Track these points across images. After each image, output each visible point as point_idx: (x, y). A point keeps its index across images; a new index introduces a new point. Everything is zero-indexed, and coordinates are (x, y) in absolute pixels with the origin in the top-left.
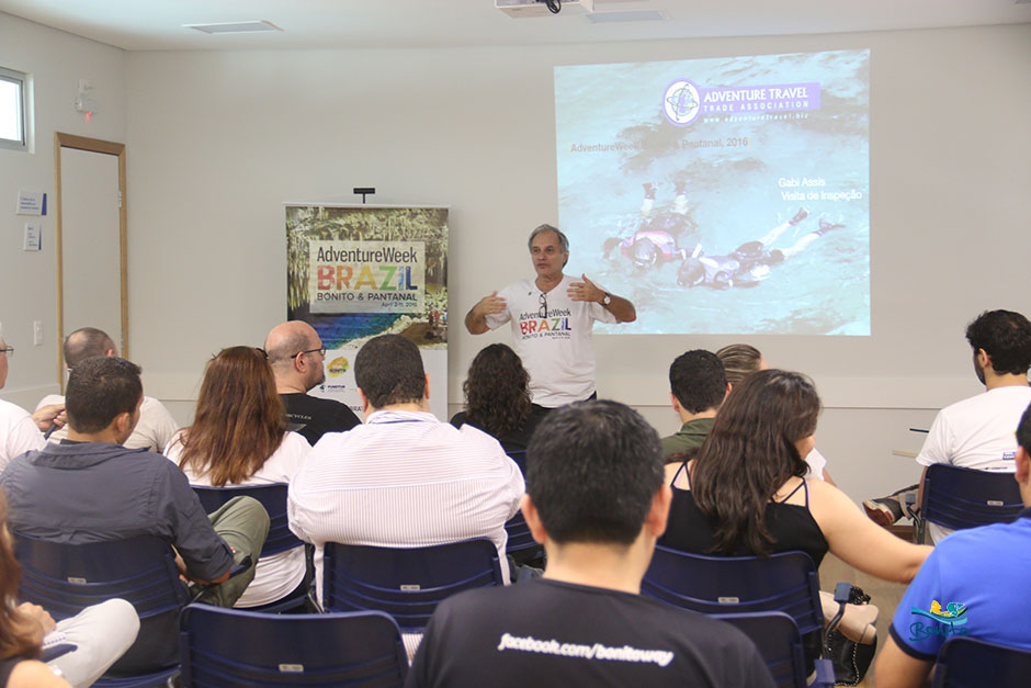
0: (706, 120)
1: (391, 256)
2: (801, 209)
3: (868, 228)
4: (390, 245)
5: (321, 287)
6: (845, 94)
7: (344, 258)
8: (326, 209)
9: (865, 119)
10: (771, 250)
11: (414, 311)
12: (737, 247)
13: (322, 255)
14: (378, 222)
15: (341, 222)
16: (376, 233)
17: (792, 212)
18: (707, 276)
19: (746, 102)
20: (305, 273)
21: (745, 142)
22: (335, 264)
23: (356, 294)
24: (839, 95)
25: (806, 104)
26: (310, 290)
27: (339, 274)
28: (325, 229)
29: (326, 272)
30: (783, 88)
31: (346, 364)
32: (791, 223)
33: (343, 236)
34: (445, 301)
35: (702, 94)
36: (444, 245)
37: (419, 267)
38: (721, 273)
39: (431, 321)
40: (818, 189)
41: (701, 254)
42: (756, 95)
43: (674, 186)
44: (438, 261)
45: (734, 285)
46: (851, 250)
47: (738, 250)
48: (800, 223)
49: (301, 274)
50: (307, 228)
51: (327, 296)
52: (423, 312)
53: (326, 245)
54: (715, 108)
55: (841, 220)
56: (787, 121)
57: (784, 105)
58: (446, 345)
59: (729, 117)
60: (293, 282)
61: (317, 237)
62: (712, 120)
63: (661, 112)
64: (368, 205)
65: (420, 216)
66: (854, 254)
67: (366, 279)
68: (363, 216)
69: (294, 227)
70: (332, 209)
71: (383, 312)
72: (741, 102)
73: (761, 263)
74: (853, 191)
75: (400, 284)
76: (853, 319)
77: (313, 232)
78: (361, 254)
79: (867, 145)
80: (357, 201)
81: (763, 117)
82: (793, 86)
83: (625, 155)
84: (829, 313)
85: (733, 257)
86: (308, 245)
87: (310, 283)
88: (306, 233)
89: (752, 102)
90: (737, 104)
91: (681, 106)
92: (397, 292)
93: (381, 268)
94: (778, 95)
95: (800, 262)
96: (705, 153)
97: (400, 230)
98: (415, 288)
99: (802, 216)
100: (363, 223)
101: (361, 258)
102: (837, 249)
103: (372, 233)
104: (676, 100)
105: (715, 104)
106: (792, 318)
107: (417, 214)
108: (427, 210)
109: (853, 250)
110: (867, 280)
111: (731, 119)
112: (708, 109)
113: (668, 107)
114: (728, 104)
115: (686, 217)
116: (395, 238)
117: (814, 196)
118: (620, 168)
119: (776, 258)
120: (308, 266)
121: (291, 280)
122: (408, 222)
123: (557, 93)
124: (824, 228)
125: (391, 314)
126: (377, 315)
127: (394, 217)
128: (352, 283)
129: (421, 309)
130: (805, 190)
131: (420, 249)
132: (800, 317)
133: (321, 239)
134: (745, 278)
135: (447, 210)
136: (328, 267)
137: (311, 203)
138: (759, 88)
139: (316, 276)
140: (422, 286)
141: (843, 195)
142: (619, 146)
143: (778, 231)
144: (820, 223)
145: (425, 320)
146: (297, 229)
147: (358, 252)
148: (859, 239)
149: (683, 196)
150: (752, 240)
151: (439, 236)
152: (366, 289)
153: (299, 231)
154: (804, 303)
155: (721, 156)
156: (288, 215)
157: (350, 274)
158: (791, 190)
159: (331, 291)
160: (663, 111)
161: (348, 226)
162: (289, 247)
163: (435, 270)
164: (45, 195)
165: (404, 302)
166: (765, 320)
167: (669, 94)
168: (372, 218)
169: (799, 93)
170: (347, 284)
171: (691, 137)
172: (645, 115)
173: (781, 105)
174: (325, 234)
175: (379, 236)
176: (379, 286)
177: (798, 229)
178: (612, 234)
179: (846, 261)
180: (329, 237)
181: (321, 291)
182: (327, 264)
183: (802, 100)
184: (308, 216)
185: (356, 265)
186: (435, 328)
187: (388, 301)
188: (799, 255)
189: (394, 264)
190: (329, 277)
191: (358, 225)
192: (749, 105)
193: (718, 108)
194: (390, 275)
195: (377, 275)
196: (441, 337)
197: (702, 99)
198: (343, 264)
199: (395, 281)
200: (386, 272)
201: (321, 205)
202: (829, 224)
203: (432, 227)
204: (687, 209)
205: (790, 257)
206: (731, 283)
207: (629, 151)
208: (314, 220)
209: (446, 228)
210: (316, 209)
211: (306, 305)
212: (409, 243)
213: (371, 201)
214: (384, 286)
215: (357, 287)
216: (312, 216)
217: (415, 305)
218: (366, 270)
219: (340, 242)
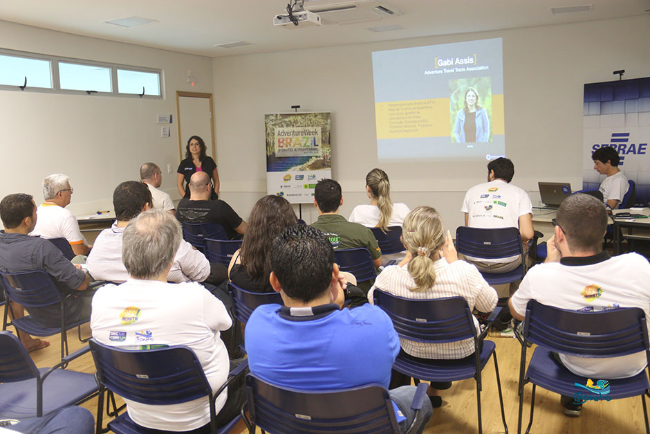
1: (308, 133)
4: (307, 128)
5: (279, 146)
7: (288, 135)
8: (281, 115)
9: (501, 69)
11: (317, 155)
13: (279, 134)
14: (302, 119)
15: (287, 120)
22: (284, 137)
23: (294, 149)
26: (276, 148)
27: (287, 141)
28: (280, 123)
29: (281, 140)
31: (290, 177)
33: (287, 126)
34: (330, 151)
36: (328, 127)
37: (319, 137)
39: (324, 159)
44: (327, 134)
49: (272, 142)
50: (273, 123)
51: (282, 150)
53: (281, 129)
58: (330, 168)
61: (277, 127)
64: (297, 113)
65: (319, 116)
67: (298, 143)
68: (296, 117)
69: (268, 123)
70: (283, 115)
71: (305, 156)
75: (311, 144)
77: (275, 124)
80: (293, 111)
86: (274, 130)
87: (275, 145)
88: (273, 125)
92: (310, 147)
93: (303, 138)
97: (310, 122)
98: (318, 145)
100: (295, 120)
101: (295, 134)
103: (299, 124)
107: (317, 115)
108: (321, 113)
116: (309, 126)
120: (274, 138)
121: (267, 144)
122: (314, 119)
126: (303, 157)
127: (308, 117)
128: (292, 145)
129: (320, 154)
131: (319, 129)
133: (279, 127)
135: (330, 113)
137: (275, 113)
139: (278, 142)
140: (320, 145)
145: (322, 158)
147: (294, 132)
151: (327, 124)
152: (297, 147)
153: (270, 125)
156: (265, 118)
157: (291, 141)
159: (284, 148)
161: (290, 121)
162: (266, 131)
163: (325, 138)
164: (171, 116)
165: (313, 151)
168: (299, 117)
170: (290, 145)
174: (280, 125)
175: (302, 125)
176: (303, 145)
180: (282, 126)
181: (280, 148)
182: (282, 137)
184: (273, 118)
185: (293, 137)
186: (326, 161)
187: (306, 151)
189: (308, 136)
190: (282, 142)
191: (293, 121)
194: (307, 141)
195: (302, 141)
196: (328, 165)
198: (288, 137)
199: (309, 144)
200: (306, 139)
201: (279, 113)
203: (324, 120)
208: (276, 120)
209: (329, 121)
210: (277, 115)
211: (274, 154)
212: (315, 128)
213: (299, 111)
214: (305, 145)
215: (294, 146)
216: (275, 118)
217: (318, 152)
218: (297, 139)
219: (287, 128)
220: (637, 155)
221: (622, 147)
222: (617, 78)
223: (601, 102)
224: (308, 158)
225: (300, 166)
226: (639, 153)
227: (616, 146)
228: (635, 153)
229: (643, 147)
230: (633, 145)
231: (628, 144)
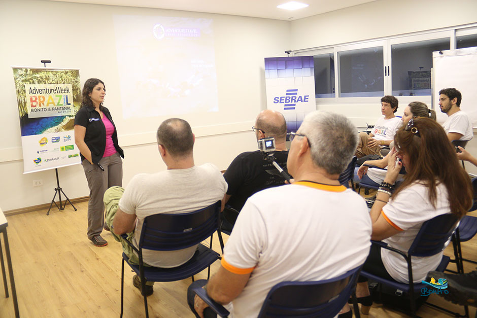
1: (60, 91)
4: (59, 86)
5: (32, 106)
7: (41, 92)
8: (31, 70)
11: (70, 114)
13: (31, 92)
14: (53, 75)
15: (38, 75)
16: (53, 81)
17: (195, 71)
20: (24, 100)
22: (37, 95)
23: (47, 108)
24: (205, 33)
26: (28, 108)
27: (39, 100)
28: (31, 79)
29: (34, 99)
30: (190, 29)
31: (47, 140)
33: (39, 82)
35: (165, 29)
36: (79, 85)
37: (70, 95)
38: (175, 93)
42: (182, 31)
44: (78, 92)
49: (23, 101)
50: (23, 79)
51: (35, 110)
53: (33, 86)
57: (190, 35)
59: (174, 38)
60: (20, 105)
63: (152, 35)
64: (47, 68)
65: (69, 73)
67: (51, 102)
68: (47, 73)
69: (17, 78)
70: (33, 69)
71: (59, 115)
74: (211, 65)
75: (64, 103)
76: (214, 106)
77: (26, 80)
78: (47, 90)
80: (42, 66)
85: (179, 87)
86: (24, 86)
87: (27, 104)
88: (23, 81)
89: (181, 33)
90: (177, 34)
91: (159, 33)
92: (63, 106)
93: (56, 96)
94: (188, 31)
97: (62, 79)
98: (70, 104)
99: (198, 73)
100: (47, 76)
101: (48, 92)
104: (157, 31)
105: (170, 33)
108: (71, 70)
113: (154, 33)
114: (174, 33)
115: (163, 73)
116: (60, 83)
117: (200, 66)
119: (191, 87)
120: (26, 96)
121: (20, 103)
122: (64, 76)
125: (62, 116)
126: (57, 117)
127: (59, 73)
128: (45, 103)
129: (73, 113)
130: (198, 64)
131: (70, 87)
133: (30, 83)
134: (183, 94)
135: (78, 71)
136: (34, 97)
137: (24, 67)
138: (183, 28)
139: (30, 101)
140: (72, 103)
141: (208, 66)
143: (191, 78)
144: (203, 75)
146: (19, 79)
150: (184, 81)
151: (77, 82)
152: (51, 106)
156: (14, 72)
157: (44, 99)
159: (37, 108)
161: (41, 77)
162: (16, 88)
163: (77, 96)
165: (66, 111)
168: (51, 74)
170: (43, 104)
174: (31, 81)
175: (54, 82)
176: (56, 104)
180: (33, 83)
181: (33, 108)
182: (33, 95)
183: (195, 34)
184: (23, 73)
185: (46, 95)
187: (60, 111)
189: (61, 94)
190: (35, 101)
191: (45, 77)
194: (60, 100)
195: (55, 99)
198: (41, 95)
199: (62, 102)
200: (58, 98)
201: (28, 67)
203: (74, 78)
208: (25, 76)
209: (79, 78)
210: (26, 69)
211: (27, 115)
212: (66, 85)
213: (49, 66)
214: (58, 104)
215: (47, 105)
216: (25, 73)
217: (70, 111)
218: (50, 97)
219: (38, 85)
220: (303, 103)
221: (294, 98)
223: (278, 70)
224: (62, 118)
225: (55, 128)
226: (305, 101)
227: (290, 98)
228: (302, 101)
229: (306, 97)
230: (301, 97)
231: (297, 96)
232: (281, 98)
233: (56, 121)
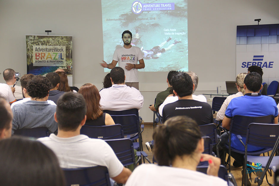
0: (144, 13)
1: (56, 50)
2: (170, 37)
3: (187, 42)
4: (56, 47)
6: (181, 6)
7: (43, 51)
8: (38, 36)
9: (186, 13)
10: (162, 48)
11: (63, 66)
12: (153, 48)
13: (36, 50)
14: (52, 40)
15: (42, 40)
17: (167, 38)
18: (145, 56)
19: (155, 8)
20: (32, 55)
21: (155, 19)
22: (40, 52)
23: (47, 60)
24: (179, 6)
25: (171, 9)
26: (33, 60)
27: (42, 55)
28: (37, 42)
29: (38, 54)
30: (164, 4)
32: (167, 41)
34: (71, 63)
35: (143, 5)
36: (71, 47)
37: (64, 53)
38: (148, 55)
39: (68, 68)
40: (174, 32)
41: (143, 50)
42: (157, 6)
43: (135, 31)
44: (70, 52)
45: (152, 58)
46: (183, 48)
47: (153, 49)
48: (170, 41)
49: (31, 55)
50: (32, 42)
51: (38, 61)
52: (65, 66)
53: (38, 47)
54: (146, 9)
55: (180, 40)
56: (166, 13)
57: (165, 9)
58: (72, 75)
59: (150, 12)
60: (28, 58)
61: (35, 45)
62: (145, 12)
63: (131, 10)
64: (49, 35)
65: (64, 39)
66: (183, 49)
67: (49, 57)
68: (48, 39)
69: (28, 42)
70: (39, 36)
71: (54, 66)
72: (153, 8)
73: (159, 52)
74: (184, 32)
75: (59, 58)
76: (184, 67)
77: (34, 43)
78: (48, 49)
79: (187, 20)
80: (46, 34)
81: (159, 12)
82: (167, 4)
83: (121, 22)
84: (177, 66)
85: (152, 50)
86: (32, 47)
87: (33, 58)
88: (32, 43)
89: (156, 8)
90: (152, 8)
91: (137, 9)
92: (58, 60)
93: (53, 53)
94: (163, 6)
95: (169, 52)
96: (144, 22)
97: (59, 42)
98: (63, 59)
99: (170, 39)
100: (48, 40)
101: (48, 51)
102: (179, 48)
103: (51, 43)
104: (136, 7)
105: (146, 8)
106: (167, 67)
107: (63, 38)
108: (66, 37)
109: (184, 49)
110: (187, 57)
111: (151, 12)
112: (144, 9)
113: (133, 8)
114: (150, 8)
115: (139, 39)
116: (57, 45)
117: (173, 34)
118: (120, 26)
119: (163, 51)
120: (33, 53)
121: (28, 57)
122: (61, 40)
123: (102, 4)
124: (176, 43)
125: (56, 67)
126: (52, 67)
127: (57, 39)
128: (45, 58)
129: (65, 65)
130: (171, 32)
131: (64, 48)
132: (170, 67)
133: (36, 45)
134: (155, 56)
135: (72, 37)
136: (38, 53)
137: (33, 35)
138: (158, 4)
139: (35, 56)
140: (65, 58)
141: (181, 34)
142: (120, 19)
143: (163, 43)
144: (175, 41)
145: (66, 68)
146: (29, 42)
147: (47, 49)
148: (185, 45)
149: (138, 34)
150: (157, 46)
151: (70, 44)
152: (49, 59)
154: (171, 63)
155: (148, 23)
156: (27, 38)
157: (45, 55)
158: (167, 32)
159: (40, 60)
160: (132, 10)
161: (44, 41)
162: (27, 47)
163: (69, 54)
165: (60, 63)
166: (160, 68)
167: (134, 5)
168: (51, 39)
169: (169, 5)
170: (44, 58)
171: (140, 17)
172: (127, 11)
173: (164, 9)
174: (37, 43)
175: (53, 44)
176: (53, 58)
177: (169, 43)
178: (118, 44)
179: (182, 51)
180: (39, 44)
181: (36, 60)
182: (38, 52)
183: (170, 7)
184: (32, 38)
185: (46, 52)
186: (69, 70)
187: (55, 63)
188: (169, 50)
189: (57, 52)
190: (38, 56)
191: (46, 41)
192: (155, 9)
193: (147, 9)
194: (56, 56)
195: (52, 55)
196: (70, 73)
197: (143, 6)
198: (43, 52)
199: (57, 57)
200: (55, 55)
201: (36, 35)
202: (177, 42)
203: (67, 42)
204: (139, 37)
205: (167, 50)
206: (151, 57)
207: (123, 21)
208: (34, 40)
209: (71, 42)
210: (35, 36)
211: (32, 64)
212: (61, 46)
213: (50, 34)
215: (47, 59)
216: (33, 38)
217: (63, 64)
218: (49, 54)
219: (42, 46)
220: (268, 68)
221: (260, 64)
222: (256, 23)
223: (247, 37)
226: (269, 67)
227: (256, 63)
228: (267, 67)
229: (271, 64)
230: (266, 63)
231: (263, 62)
232: (248, 63)
233: (52, 69)
